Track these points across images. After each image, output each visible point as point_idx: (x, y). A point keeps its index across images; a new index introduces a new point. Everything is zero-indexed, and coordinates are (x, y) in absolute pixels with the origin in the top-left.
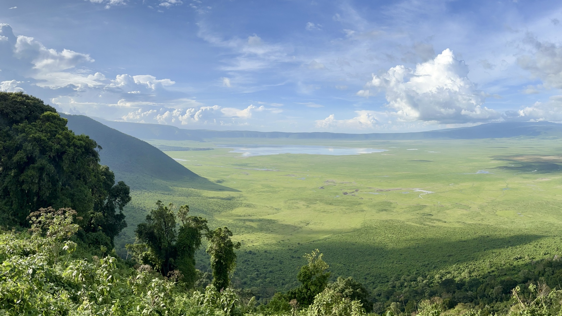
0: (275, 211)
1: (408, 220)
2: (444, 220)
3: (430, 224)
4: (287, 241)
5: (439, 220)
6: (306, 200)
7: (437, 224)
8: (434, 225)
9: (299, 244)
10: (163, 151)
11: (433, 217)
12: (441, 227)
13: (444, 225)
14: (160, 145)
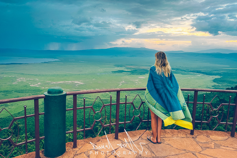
12: (88, 101)
13: (89, 100)
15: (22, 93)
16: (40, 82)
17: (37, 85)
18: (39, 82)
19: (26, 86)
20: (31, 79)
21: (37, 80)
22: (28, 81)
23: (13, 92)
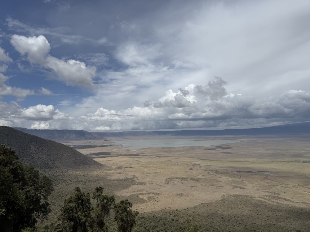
0: (159, 187)
1: (259, 197)
2: (291, 200)
3: (278, 202)
4: (169, 209)
5: (285, 199)
6: (180, 178)
7: (284, 202)
8: (282, 203)
9: (177, 210)
10: (76, 150)
11: (280, 196)
12: (289, 205)
13: (291, 203)
14: (73, 145)
15: (198, 181)
23: (189, 179)
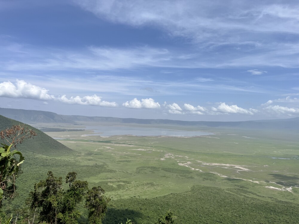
0: (129, 176)
1: (228, 190)
2: (258, 194)
3: (246, 195)
4: (138, 197)
5: (253, 193)
6: (152, 168)
8: (250, 196)
9: (146, 199)
10: (44, 132)
11: (248, 190)
12: (255, 199)
13: (258, 197)
14: (41, 127)
15: (169, 172)
16: (190, 161)
17: (187, 165)
18: (188, 161)
19: (174, 164)
20: (180, 156)
21: (186, 158)
22: (176, 158)
23: (160, 169)
